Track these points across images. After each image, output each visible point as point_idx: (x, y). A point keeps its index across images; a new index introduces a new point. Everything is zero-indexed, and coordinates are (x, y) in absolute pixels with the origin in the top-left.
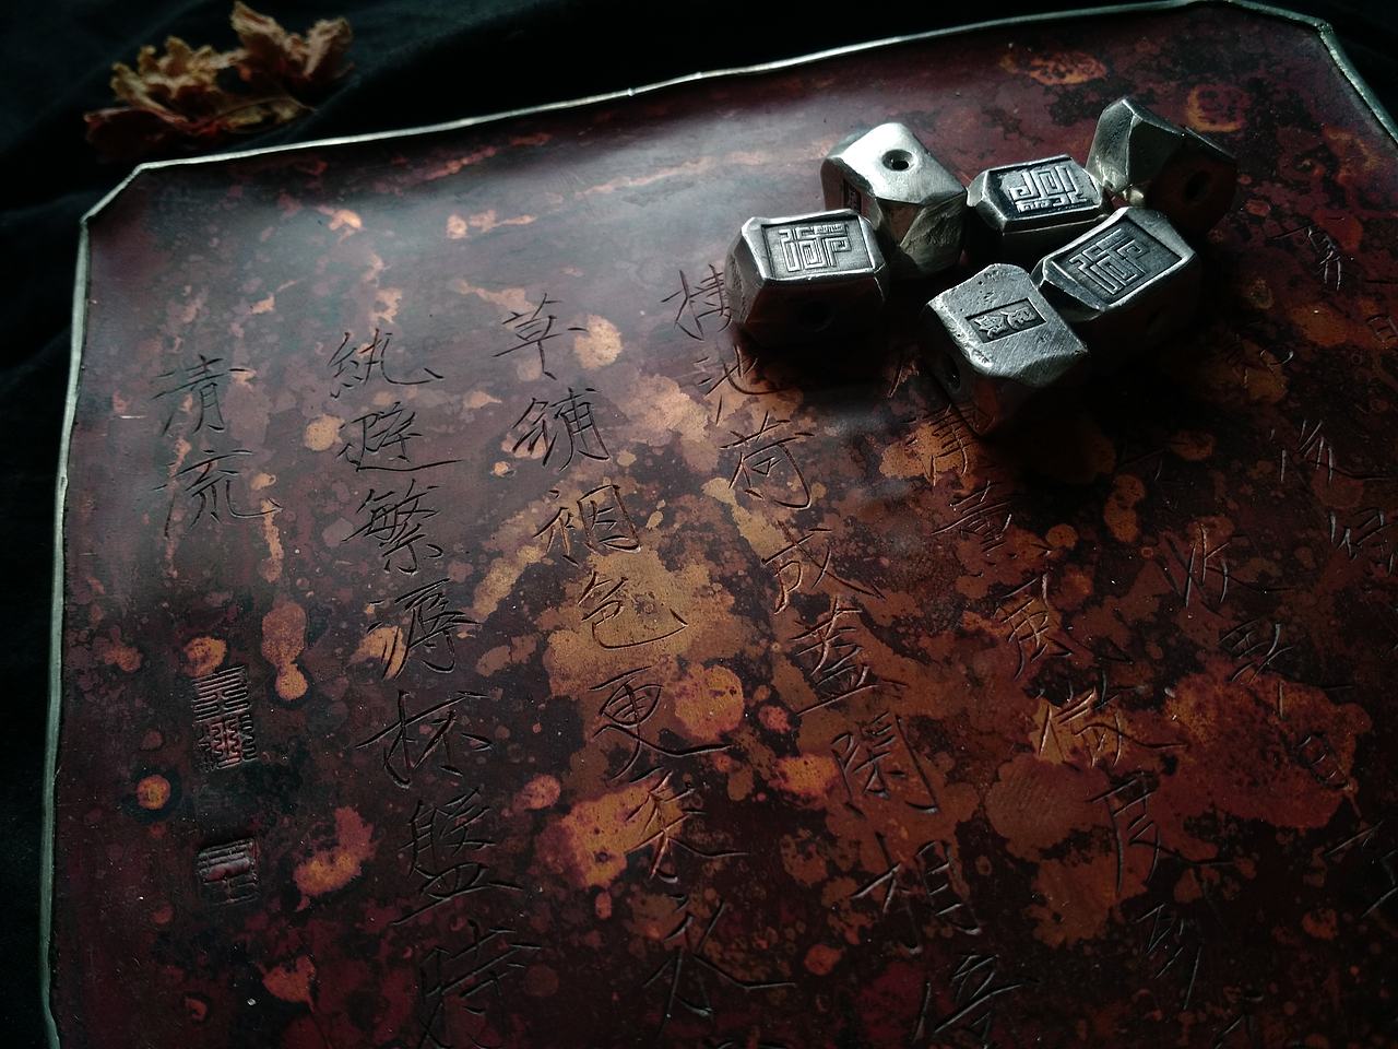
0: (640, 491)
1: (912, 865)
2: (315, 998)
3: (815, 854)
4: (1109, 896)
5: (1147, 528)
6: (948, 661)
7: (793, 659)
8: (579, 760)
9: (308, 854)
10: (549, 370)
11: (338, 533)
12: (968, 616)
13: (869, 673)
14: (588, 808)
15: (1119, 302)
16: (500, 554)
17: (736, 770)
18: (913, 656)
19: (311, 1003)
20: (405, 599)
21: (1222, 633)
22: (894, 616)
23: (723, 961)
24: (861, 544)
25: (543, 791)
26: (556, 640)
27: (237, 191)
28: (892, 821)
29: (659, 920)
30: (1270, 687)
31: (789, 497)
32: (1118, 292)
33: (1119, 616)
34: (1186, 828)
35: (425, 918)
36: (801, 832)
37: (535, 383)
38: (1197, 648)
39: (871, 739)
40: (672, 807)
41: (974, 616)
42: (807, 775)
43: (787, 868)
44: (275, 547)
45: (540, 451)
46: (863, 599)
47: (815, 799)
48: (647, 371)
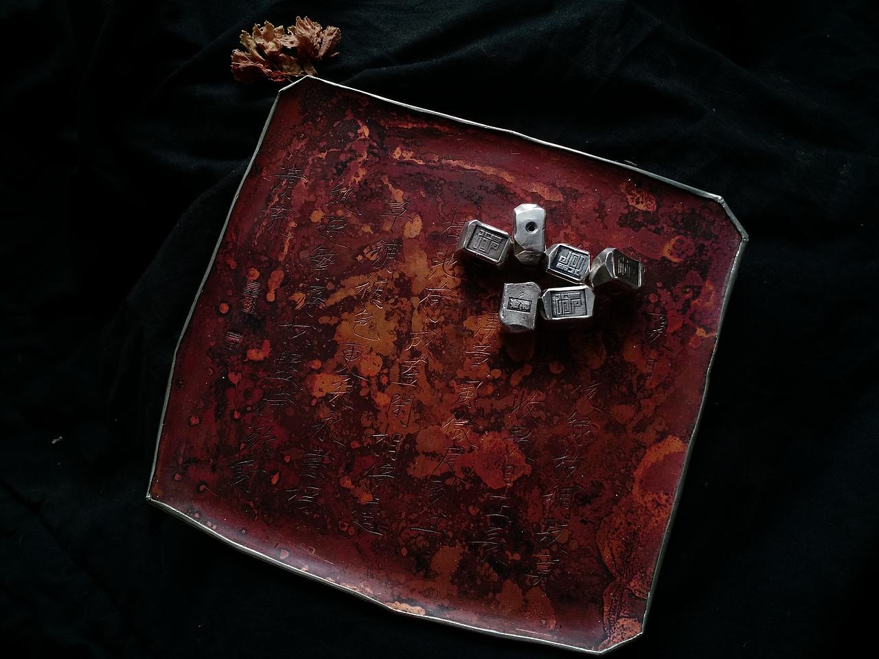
0: (393, 289)
1: (391, 436)
2: (238, 385)
3: (370, 420)
5: (521, 384)
6: (438, 390)
7: (400, 367)
8: (330, 361)
9: (253, 348)
10: (393, 229)
11: (305, 254)
12: (453, 381)
13: (416, 381)
14: (325, 375)
15: (556, 319)
16: (344, 287)
17: (366, 388)
18: (431, 384)
20: (312, 287)
21: (514, 426)
22: (434, 370)
23: (333, 431)
24: (441, 343)
26: (344, 323)
27: (334, 100)
28: (394, 423)
29: (325, 414)
30: (513, 448)
31: (433, 316)
33: (492, 405)
35: (272, 379)
36: (371, 412)
37: (386, 232)
38: (504, 426)
39: (404, 399)
40: (345, 387)
41: (455, 382)
42: (382, 399)
43: (361, 419)
46: (430, 360)
47: (380, 406)
48: (421, 247)
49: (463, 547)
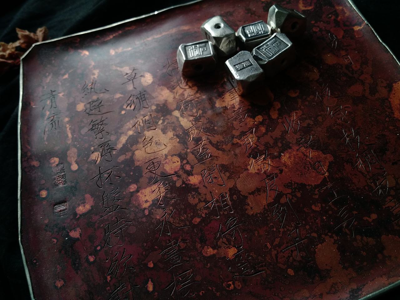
0: (157, 115)
1: (218, 198)
2: (81, 237)
3: (196, 198)
4: (264, 202)
5: (280, 115)
6: (229, 151)
7: (192, 153)
8: (141, 180)
9: (79, 205)
10: (135, 87)
11: (85, 131)
12: (235, 139)
13: (210, 155)
14: (143, 191)
15: (272, 58)
16: (123, 133)
17: (178, 180)
18: (221, 150)
19: (80, 238)
20: (101, 145)
21: (297, 139)
22: (217, 141)
23: (173, 222)
24: (210, 124)
25: (133, 187)
26: (137, 153)
27: (58, 48)
28: (214, 189)
29: (159, 214)
30: (308, 151)
31: (193, 114)
32: (272, 56)
33: (272, 137)
34: (284, 186)
35: (106, 217)
36: (193, 193)
37: (132, 91)
38: (290, 143)
39: (210, 170)
40: (163, 190)
41: (236, 139)
42: (194, 180)
43: (189, 201)
44: (70, 135)
45: (133, 107)
46: (210, 137)
47: (196, 185)
48: (159, 85)
49: (331, 237)
